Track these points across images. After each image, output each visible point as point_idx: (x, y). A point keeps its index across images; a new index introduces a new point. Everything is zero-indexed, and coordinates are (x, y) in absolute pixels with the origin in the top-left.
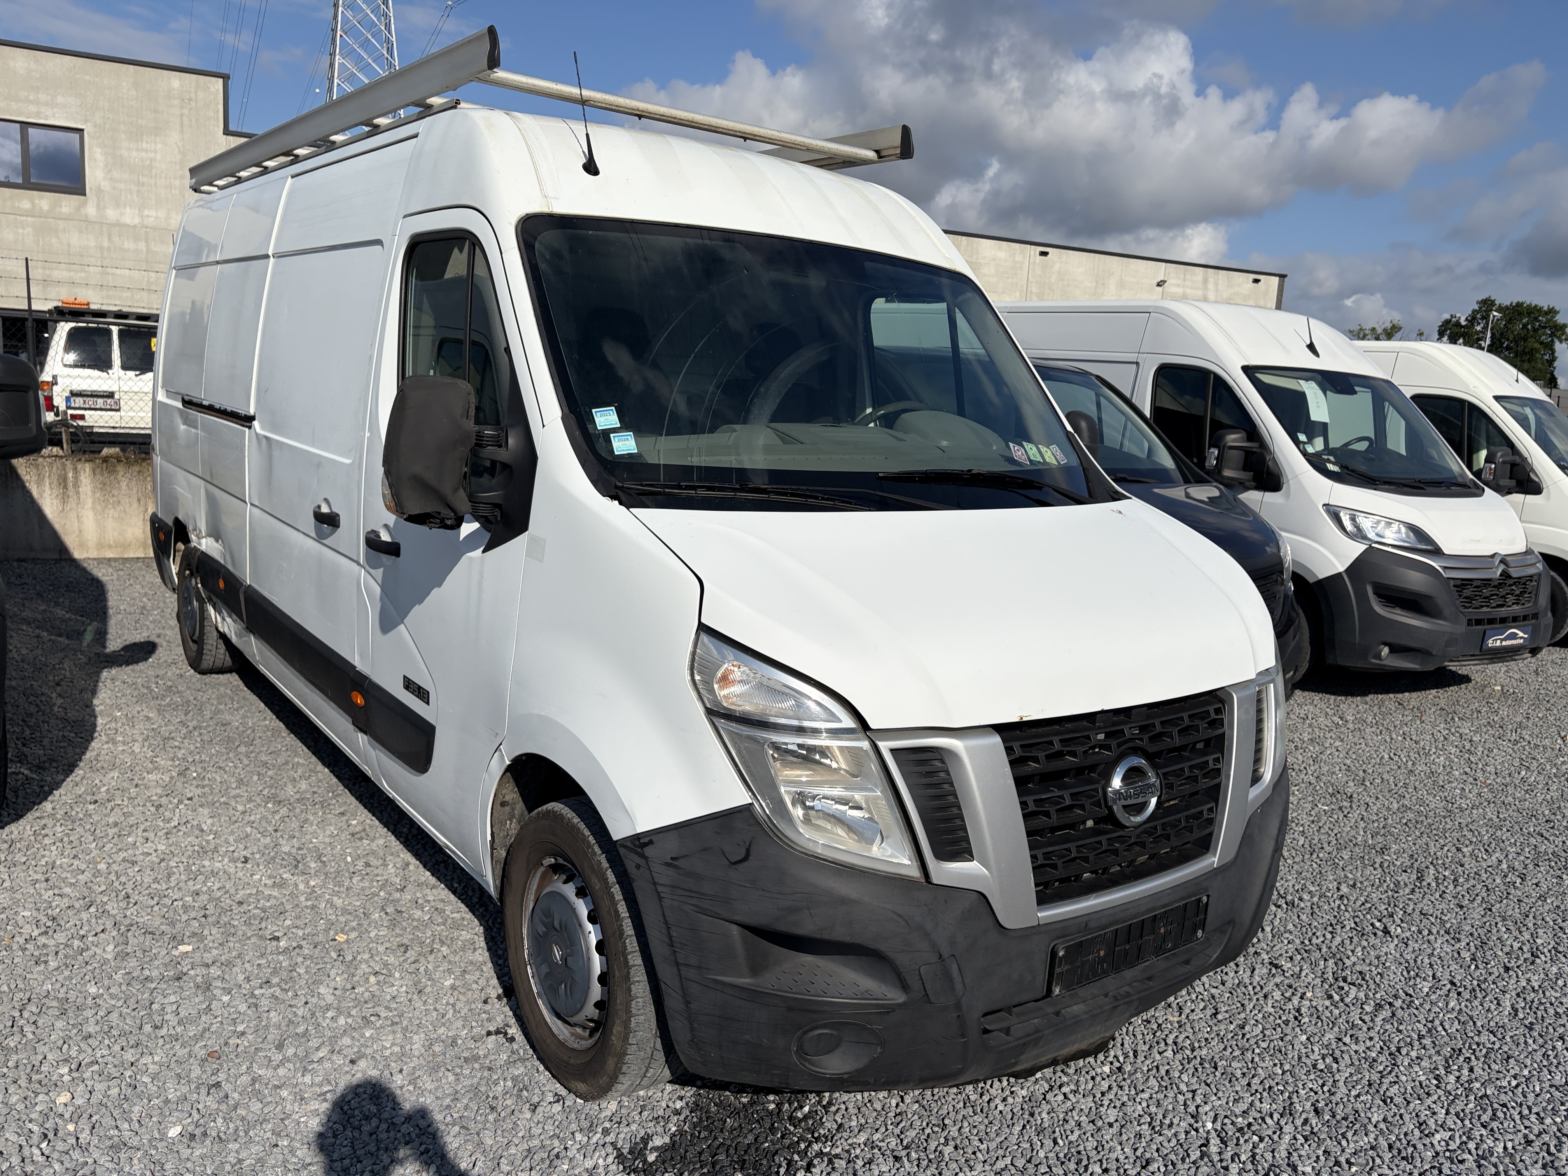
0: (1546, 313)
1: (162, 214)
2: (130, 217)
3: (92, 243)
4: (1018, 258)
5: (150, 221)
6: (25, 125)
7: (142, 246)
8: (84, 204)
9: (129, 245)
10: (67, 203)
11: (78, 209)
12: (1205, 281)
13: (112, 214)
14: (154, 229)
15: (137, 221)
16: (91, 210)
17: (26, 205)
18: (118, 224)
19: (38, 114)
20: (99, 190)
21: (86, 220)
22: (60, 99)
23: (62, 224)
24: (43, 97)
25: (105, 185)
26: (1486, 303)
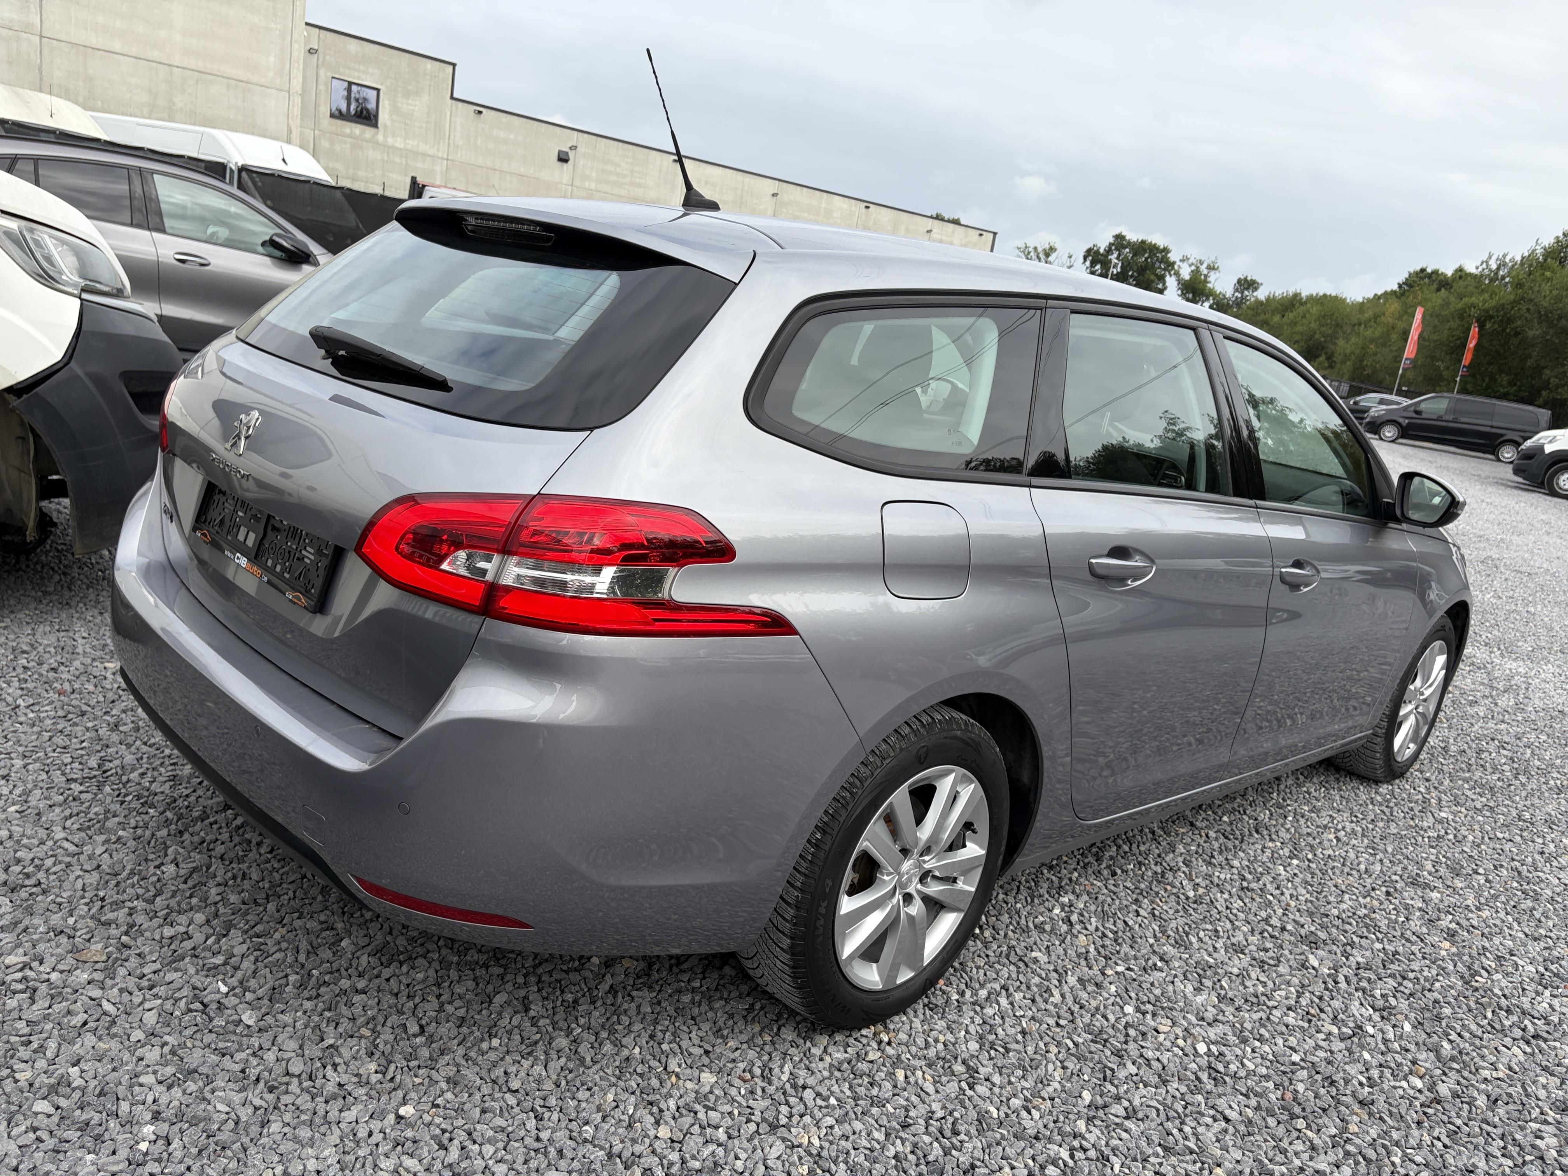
0: (1162, 251)
1: (415, 143)
2: (399, 143)
3: (379, 157)
4: (853, 208)
5: (409, 147)
6: (350, 84)
7: (404, 161)
8: (377, 133)
9: (397, 160)
10: (368, 131)
11: (374, 136)
12: (953, 232)
13: (390, 141)
14: (411, 151)
15: (402, 146)
16: (380, 137)
17: (348, 131)
18: (393, 147)
19: (359, 78)
20: (385, 126)
21: (377, 143)
22: (370, 70)
23: (365, 144)
24: (362, 68)
25: (389, 123)
26: (1119, 237)
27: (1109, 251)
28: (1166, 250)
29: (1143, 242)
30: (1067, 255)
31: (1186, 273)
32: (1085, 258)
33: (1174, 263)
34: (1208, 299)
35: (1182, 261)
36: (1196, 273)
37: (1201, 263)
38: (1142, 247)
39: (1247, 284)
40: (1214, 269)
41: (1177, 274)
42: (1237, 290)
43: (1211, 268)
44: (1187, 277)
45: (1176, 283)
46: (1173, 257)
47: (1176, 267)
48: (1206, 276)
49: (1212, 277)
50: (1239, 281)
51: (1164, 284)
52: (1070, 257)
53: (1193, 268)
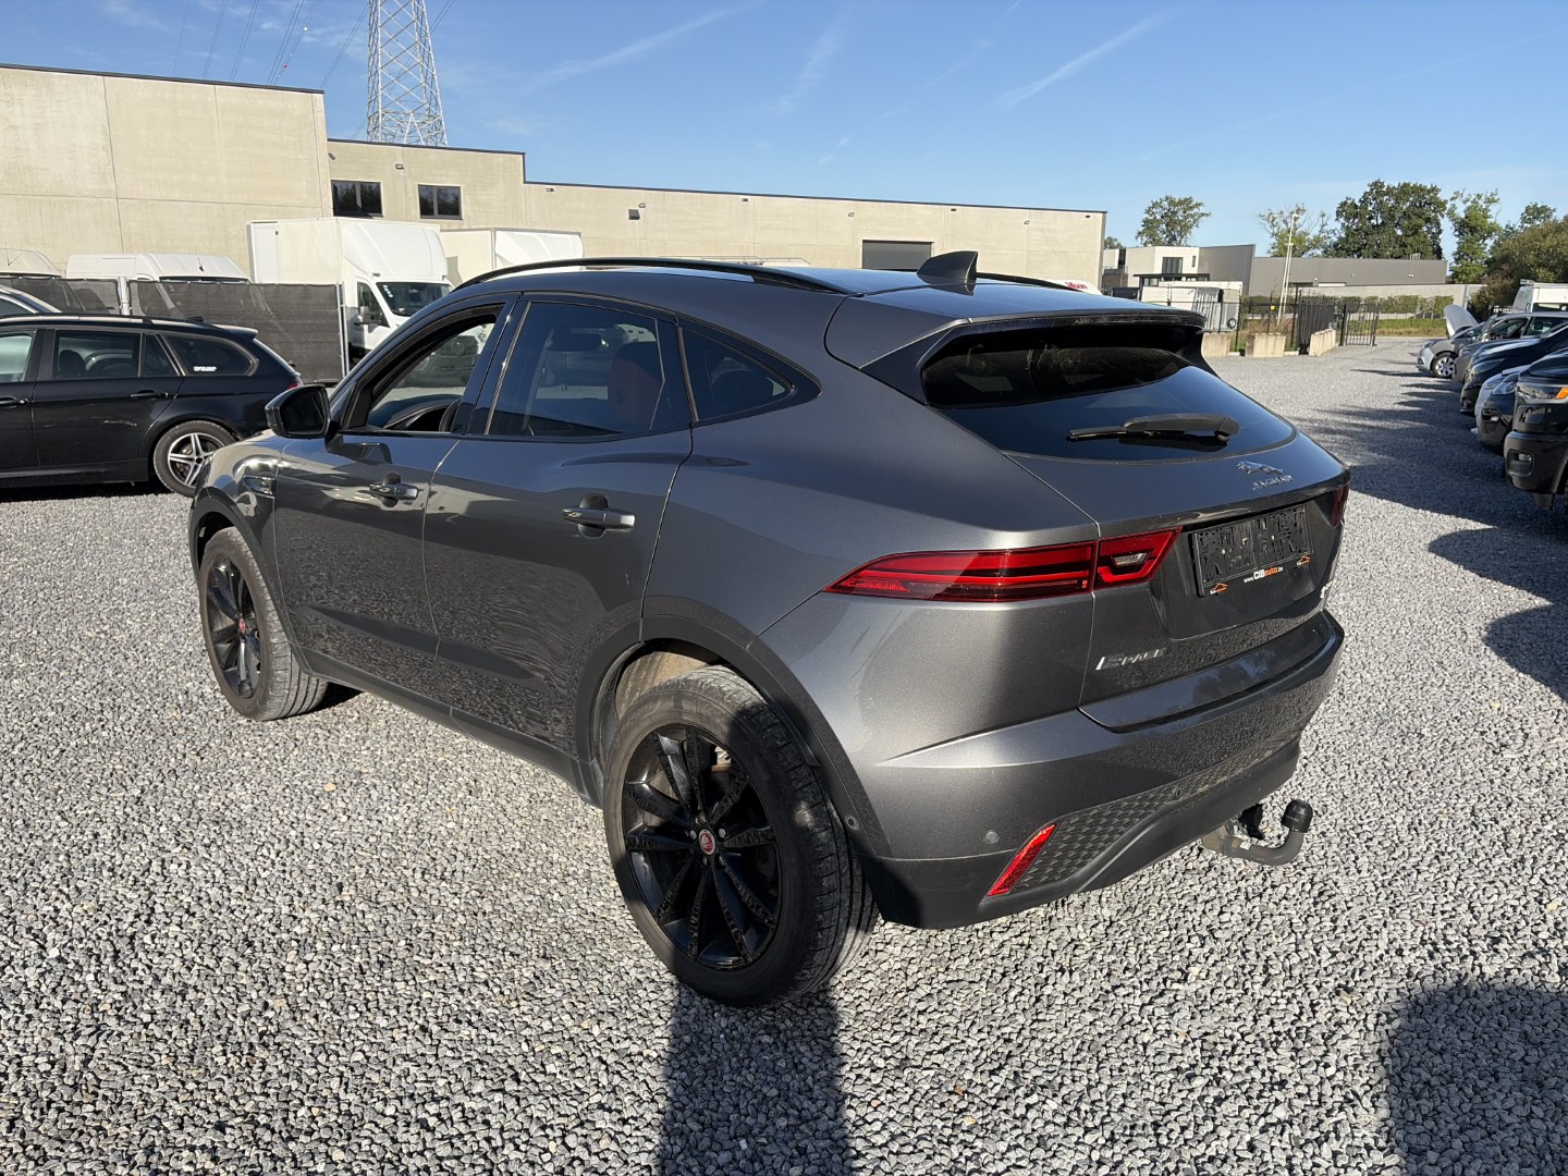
0: (1429, 192)
4: (937, 214)
8: (460, 222)
10: (453, 223)
11: (459, 226)
12: (1055, 219)
16: (463, 224)
19: (440, 181)
20: (466, 214)
22: (450, 174)
24: (442, 172)
25: (469, 212)
26: (1377, 185)
27: (1364, 201)
28: (1434, 190)
29: (1406, 185)
30: (1318, 213)
31: (1461, 213)
32: (1339, 214)
33: (1446, 202)
34: (1490, 235)
35: (1452, 199)
36: (1473, 210)
37: (1479, 196)
38: (1404, 191)
39: (1535, 212)
40: (1494, 201)
41: (1451, 214)
42: (1524, 220)
43: (1490, 201)
44: (1463, 216)
45: (1451, 224)
46: (1442, 196)
47: (1448, 206)
48: (1486, 210)
49: (1493, 209)
50: (1527, 209)
51: (1438, 224)
52: (1323, 215)
53: (1469, 204)
